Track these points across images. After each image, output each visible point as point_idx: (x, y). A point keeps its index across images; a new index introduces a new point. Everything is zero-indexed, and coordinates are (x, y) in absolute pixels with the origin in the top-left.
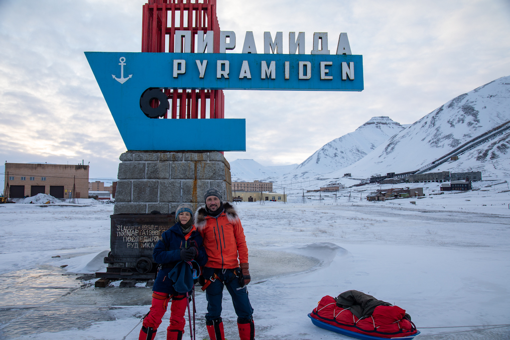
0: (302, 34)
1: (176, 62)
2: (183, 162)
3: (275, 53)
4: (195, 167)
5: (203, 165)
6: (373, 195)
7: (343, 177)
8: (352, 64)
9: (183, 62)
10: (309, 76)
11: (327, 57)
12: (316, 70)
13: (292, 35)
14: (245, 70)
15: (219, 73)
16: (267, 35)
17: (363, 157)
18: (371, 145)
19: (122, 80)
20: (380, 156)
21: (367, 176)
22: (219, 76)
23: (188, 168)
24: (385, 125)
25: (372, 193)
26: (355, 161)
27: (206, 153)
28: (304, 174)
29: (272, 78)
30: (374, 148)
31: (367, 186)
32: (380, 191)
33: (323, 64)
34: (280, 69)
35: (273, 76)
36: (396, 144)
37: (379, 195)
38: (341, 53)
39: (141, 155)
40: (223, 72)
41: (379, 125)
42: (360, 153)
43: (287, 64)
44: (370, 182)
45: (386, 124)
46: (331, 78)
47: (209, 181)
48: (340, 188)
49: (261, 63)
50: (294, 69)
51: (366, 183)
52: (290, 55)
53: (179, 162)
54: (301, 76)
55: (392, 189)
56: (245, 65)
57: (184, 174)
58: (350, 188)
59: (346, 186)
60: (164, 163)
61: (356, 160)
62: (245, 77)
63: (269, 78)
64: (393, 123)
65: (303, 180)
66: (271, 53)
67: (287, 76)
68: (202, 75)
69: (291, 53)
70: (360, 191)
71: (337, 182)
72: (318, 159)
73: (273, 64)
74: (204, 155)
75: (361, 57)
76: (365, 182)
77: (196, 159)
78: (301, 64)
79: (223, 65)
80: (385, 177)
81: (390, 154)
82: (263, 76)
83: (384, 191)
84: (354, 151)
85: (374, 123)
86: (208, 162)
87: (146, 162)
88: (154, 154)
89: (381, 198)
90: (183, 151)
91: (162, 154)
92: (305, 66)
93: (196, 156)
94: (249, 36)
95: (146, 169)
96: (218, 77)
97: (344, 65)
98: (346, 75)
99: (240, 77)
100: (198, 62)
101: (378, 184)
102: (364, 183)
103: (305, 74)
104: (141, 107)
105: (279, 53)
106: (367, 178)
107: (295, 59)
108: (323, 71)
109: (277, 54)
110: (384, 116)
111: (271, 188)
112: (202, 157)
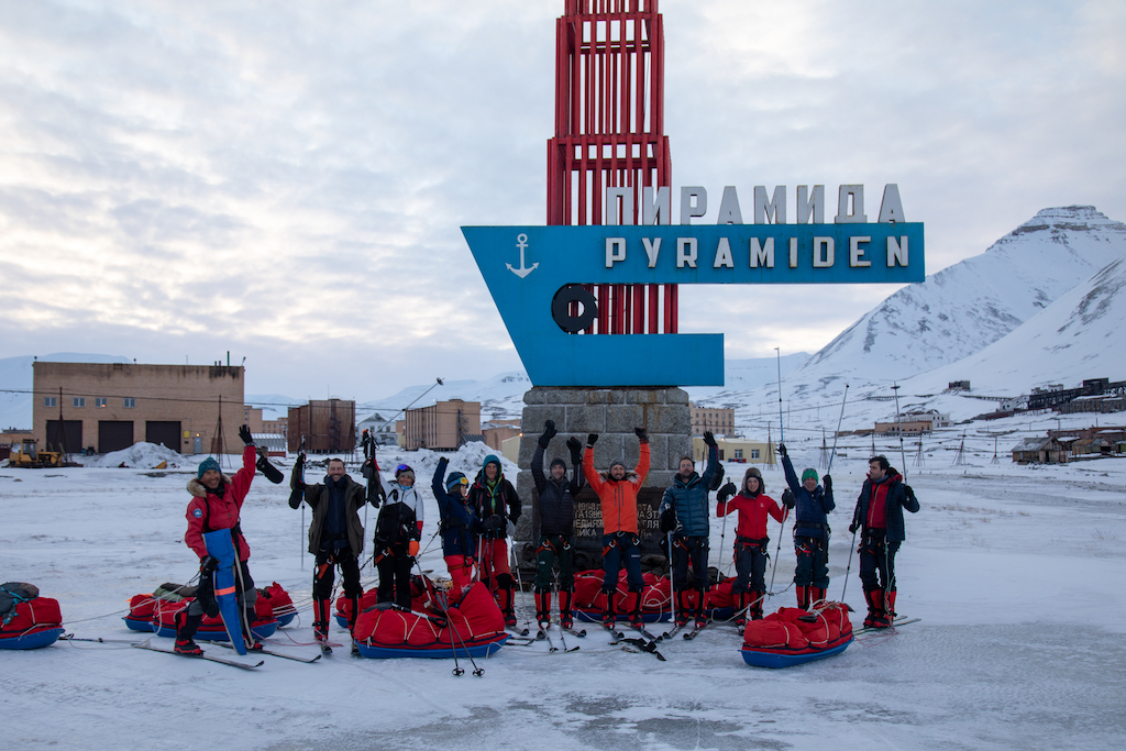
0: (819, 189)
1: (610, 242)
2: (625, 405)
3: (773, 222)
4: (645, 413)
5: (657, 410)
6: (1032, 446)
7: (945, 392)
8: (904, 240)
9: (622, 242)
10: (830, 261)
11: (861, 228)
12: (843, 251)
13: (801, 190)
14: (724, 254)
15: (681, 259)
16: (759, 192)
17: (1009, 331)
18: (1036, 293)
19: (523, 272)
20: (1062, 329)
21: (1022, 388)
22: (680, 264)
23: (633, 416)
24: (1084, 233)
25: (1028, 441)
26: (985, 344)
27: (660, 391)
28: (826, 382)
29: (769, 265)
30: (1043, 303)
31: (1017, 418)
32: (1054, 436)
33: (854, 241)
34: (782, 251)
35: (771, 263)
36: (1115, 291)
37: (1050, 446)
38: (885, 219)
39: (558, 395)
40: (686, 258)
41: (1061, 233)
42: (1000, 319)
43: (794, 242)
44: (1031, 408)
45: (1084, 228)
46: (867, 263)
47: (667, 435)
48: (934, 424)
49: (750, 241)
50: (806, 250)
51: (1017, 411)
52: (798, 225)
53: (619, 406)
54: (818, 262)
55: (1094, 430)
56: (724, 246)
57: (627, 424)
58: (965, 426)
59: (953, 418)
60: (594, 408)
61: (988, 339)
62: (724, 265)
63: (762, 266)
64: (1107, 226)
65: (823, 402)
66: (767, 222)
67: (794, 263)
68: (652, 263)
69: (800, 222)
70: (995, 435)
71: (928, 408)
72: (870, 340)
73: (770, 242)
74: (660, 394)
75: (921, 225)
76: (1013, 405)
77: (646, 400)
78: (818, 241)
79: (687, 246)
80: (1078, 392)
81: (1096, 321)
82: (754, 263)
83: (1068, 433)
84: (982, 314)
85: (1047, 227)
86: (665, 405)
87: (566, 406)
88: (579, 393)
89: (1055, 456)
90: (623, 388)
91: (592, 392)
92: (824, 245)
93: (645, 396)
94: (730, 193)
95: (566, 416)
96: (679, 266)
97: (891, 241)
98: (894, 259)
99: (715, 266)
100: (646, 241)
101: (1054, 414)
102: (1011, 409)
103: (824, 258)
104: (553, 315)
105: (780, 221)
106: (1018, 395)
107: (806, 233)
108: (855, 252)
109: (777, 224)
110: (1078, 204)
111: (731, 425)
112: (656, 397)
